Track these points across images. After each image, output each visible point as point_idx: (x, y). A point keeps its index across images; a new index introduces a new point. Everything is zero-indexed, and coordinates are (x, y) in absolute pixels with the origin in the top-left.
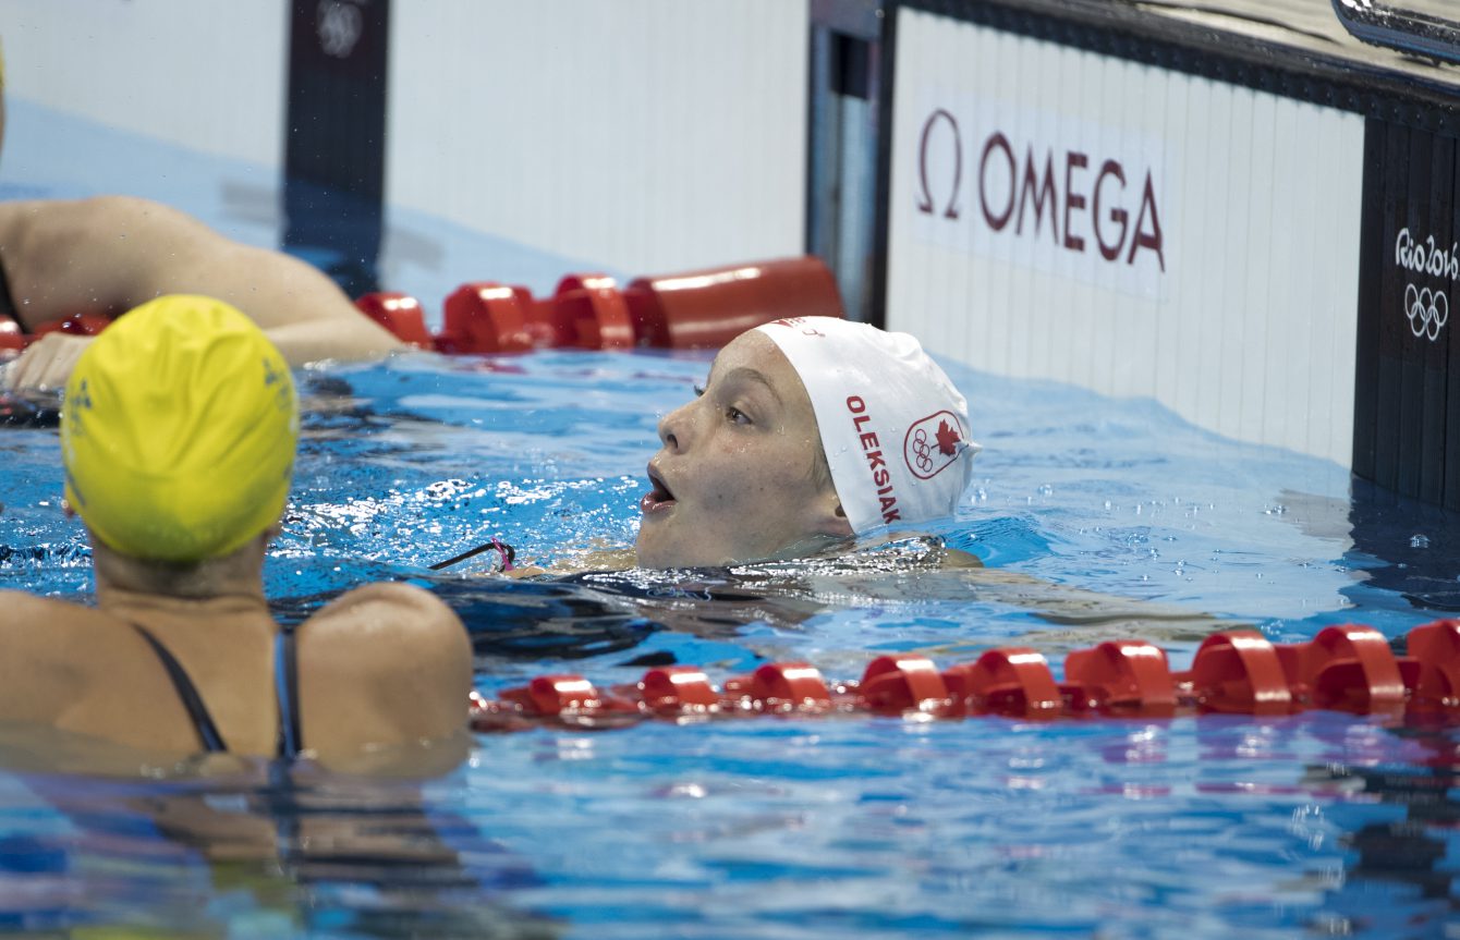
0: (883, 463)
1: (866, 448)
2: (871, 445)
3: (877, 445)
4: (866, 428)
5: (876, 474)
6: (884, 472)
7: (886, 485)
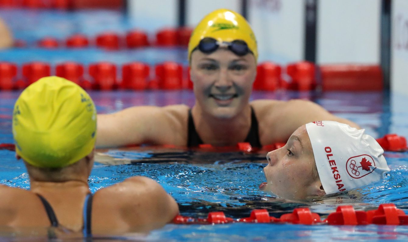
0: (337, 171)
1: (331, 166)
2: (333, 165)
3: (335, 165)
4: (331, 158)
5: (335, 175)
6: (338, 174)
7: (339, 179)
